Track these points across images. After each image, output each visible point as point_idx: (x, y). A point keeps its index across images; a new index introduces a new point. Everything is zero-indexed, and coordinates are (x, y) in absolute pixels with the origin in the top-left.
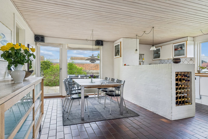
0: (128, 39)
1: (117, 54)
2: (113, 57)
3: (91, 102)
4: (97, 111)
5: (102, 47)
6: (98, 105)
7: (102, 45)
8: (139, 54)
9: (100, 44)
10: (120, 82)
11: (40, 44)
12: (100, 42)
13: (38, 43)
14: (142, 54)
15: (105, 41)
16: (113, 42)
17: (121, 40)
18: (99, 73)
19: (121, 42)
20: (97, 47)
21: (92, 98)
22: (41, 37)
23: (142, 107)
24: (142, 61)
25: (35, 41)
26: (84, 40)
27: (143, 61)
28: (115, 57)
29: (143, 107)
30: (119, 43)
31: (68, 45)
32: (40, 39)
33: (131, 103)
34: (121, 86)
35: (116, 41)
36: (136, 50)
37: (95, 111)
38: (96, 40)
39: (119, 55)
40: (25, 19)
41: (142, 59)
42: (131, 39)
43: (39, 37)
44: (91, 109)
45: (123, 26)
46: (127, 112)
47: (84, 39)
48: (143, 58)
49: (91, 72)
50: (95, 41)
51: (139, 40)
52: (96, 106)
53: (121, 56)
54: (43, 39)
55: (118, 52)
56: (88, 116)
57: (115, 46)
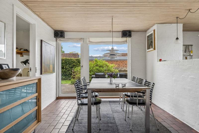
0: (164, 25)
1: (151, 46)
2: (146, 51)
3: (113, 107)
4: (115, 123)
5: (130, 38)
6: (119, 114)
7: (130, 36)
8: (184, 45)
9: (128, 35)
10: (149, 84)
11: (60, 40)
12: (128, 32)
13: (58, 39)
14: (189, 45)
15: (133, 31)
16: (145, 31)
17: (155, 27)
18: (127, 71)
19: (154, 31)
20: (124, 39)
21: (116, 102)
22: (61, 32)
23: (185, 123)
24: (189, 54)
25: (54, 37)
26: (108, 32)
27: (191, 54)
28: (147, 51)
29: (187, 124)
30: (153, 32)
31: (89, 39)
32: (60, 34)
33: (169, 114)
34: (146, 91)
35: (148, 29)
36: (177, 39)
37: (111, 123)
38: (122, 30)
39: (152, 47)
40: (34, 12)
41: (190, 52)
42: (170, 24)
43: (58, 32)
44: (108, 119)
45: (152, 5)
46: (158, 130)
47: (107, 30)
48: (190, 49)
49: (124, 70)
50: (121, 32)
51: (182, 25)
52: (116, 115)
53: (155, 49)
54: (62, 34)
55: (151, 44)
56: (99, 129)
57: (148, 37)
